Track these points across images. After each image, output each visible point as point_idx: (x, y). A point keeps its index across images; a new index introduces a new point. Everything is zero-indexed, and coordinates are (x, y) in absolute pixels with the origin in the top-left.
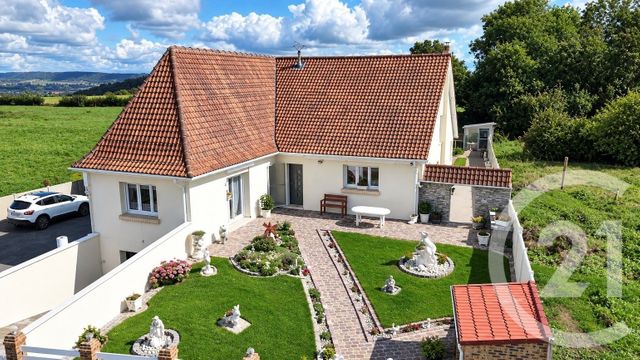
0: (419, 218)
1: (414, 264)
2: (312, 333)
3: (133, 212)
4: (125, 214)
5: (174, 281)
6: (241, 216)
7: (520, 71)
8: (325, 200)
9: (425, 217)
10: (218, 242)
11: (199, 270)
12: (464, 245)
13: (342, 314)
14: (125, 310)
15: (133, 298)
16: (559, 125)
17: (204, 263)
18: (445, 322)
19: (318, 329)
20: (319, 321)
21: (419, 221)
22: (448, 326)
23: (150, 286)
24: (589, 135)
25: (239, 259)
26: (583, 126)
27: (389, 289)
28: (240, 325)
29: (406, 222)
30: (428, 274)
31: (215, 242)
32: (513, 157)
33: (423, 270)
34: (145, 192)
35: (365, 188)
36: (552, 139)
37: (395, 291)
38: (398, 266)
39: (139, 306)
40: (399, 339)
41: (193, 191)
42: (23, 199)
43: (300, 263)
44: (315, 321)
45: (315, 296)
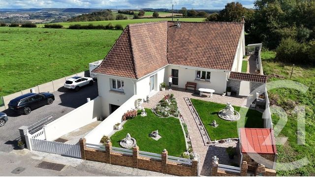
0: (226, 94)
1: (224, 115)
2: (185, 141)
3: (114, 89)
4: (111, 90)
5: (131, 118)
6: (154, 90)
7: (277, 17)
8: (187, 84)
9: (229, 93)
10: (146, 102)
11: (140, 113)
12: (245, 107)
13: (196, 134)
14: (115, 129)
15: (118, 124)
16: (292, 47)
17: (142, 111)
18: (236, 140)
19: (187, 140)
20: (187, 137)
21: (226, 95)
22: (237, 142)
23: (123, 120)
24: (306, 52)
25: (156, 110)
26: (303, 47)
27: (214, 126)
28: (158, 137)
29: (221, 95)
30: (230, 119)
31: (144, 101)
32: (270, 60)
33: (228, 118)
34: (119, 82)
35: (204, 80)
36: (289, 53)
37: (216, 126)
38: (218, 115)
39: (120, 128)
40: (217, 146)
41: (138, 83)
42: (69, 80)
43: (179, 112)
44: (185, 137)
45: (185, 126)
